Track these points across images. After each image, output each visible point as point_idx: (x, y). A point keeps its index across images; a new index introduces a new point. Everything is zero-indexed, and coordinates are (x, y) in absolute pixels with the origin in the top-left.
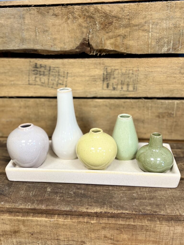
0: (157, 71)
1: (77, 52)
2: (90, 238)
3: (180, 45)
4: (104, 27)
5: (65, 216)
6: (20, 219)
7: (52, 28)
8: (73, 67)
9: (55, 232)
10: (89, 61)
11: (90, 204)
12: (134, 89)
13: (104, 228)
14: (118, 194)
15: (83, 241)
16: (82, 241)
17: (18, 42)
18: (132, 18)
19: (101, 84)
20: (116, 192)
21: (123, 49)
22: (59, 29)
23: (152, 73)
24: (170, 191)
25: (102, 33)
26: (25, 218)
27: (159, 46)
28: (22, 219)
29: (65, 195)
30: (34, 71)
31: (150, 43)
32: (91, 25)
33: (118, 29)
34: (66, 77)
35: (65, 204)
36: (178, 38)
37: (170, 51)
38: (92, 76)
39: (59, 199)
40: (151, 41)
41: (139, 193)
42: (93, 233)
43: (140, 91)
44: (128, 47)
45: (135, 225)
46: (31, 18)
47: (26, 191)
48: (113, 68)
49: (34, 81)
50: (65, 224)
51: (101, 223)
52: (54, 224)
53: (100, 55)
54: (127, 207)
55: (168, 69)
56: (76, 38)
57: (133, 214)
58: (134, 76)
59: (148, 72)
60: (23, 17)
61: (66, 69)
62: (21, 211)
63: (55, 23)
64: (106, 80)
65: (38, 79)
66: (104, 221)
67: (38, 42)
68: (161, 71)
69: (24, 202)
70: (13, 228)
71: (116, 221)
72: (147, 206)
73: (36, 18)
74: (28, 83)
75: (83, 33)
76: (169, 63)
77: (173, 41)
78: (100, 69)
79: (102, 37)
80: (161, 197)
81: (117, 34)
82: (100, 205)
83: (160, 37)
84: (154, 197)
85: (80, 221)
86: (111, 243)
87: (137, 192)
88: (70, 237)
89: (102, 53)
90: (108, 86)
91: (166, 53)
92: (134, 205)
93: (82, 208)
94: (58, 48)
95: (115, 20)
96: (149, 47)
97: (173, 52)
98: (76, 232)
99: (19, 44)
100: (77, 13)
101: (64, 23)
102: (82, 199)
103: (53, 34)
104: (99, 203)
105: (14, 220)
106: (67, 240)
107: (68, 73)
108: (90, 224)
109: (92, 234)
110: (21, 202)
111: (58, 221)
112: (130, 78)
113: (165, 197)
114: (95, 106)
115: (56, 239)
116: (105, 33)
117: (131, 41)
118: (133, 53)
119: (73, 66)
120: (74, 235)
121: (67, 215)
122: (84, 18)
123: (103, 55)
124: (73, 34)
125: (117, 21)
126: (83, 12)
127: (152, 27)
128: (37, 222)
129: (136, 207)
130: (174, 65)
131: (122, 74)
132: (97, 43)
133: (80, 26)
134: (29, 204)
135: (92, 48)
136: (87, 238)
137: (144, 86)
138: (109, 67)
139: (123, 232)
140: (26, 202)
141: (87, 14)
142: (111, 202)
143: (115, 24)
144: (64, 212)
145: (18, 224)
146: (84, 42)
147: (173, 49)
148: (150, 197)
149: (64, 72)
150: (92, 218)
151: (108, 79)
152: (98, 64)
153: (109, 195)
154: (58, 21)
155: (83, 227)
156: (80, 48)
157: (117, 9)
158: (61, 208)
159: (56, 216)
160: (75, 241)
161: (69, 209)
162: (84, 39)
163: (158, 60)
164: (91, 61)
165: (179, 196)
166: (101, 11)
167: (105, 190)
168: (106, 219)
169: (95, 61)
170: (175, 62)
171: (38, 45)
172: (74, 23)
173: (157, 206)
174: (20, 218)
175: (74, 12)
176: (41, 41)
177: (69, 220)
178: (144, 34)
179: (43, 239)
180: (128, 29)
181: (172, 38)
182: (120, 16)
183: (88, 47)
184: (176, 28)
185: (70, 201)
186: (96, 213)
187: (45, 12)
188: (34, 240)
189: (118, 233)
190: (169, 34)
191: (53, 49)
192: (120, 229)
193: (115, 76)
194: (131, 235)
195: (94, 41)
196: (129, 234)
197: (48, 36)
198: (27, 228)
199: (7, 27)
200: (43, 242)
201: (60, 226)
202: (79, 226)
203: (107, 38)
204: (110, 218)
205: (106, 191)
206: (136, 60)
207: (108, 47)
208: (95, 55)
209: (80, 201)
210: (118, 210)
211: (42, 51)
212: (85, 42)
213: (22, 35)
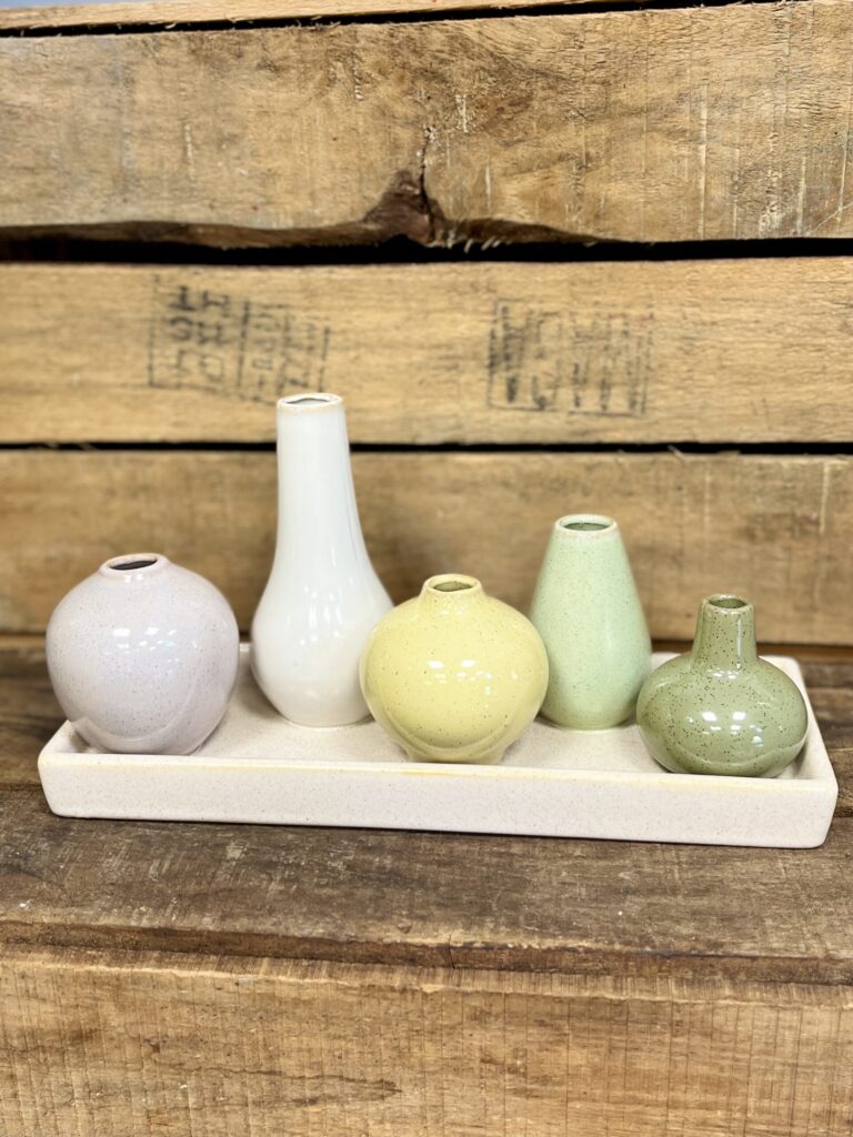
0: (740, 321)
1: (368, 233)
2: (418, 1068)
3: (841, 199)
4: (491, 119)
5: (305, 963)
6: (101, 973)
7: (256, 127)
8: (351, 303)
9: (261, 1037)
10: (424, 278)
11: (418, 912)
12: (633, 404)
13: (480, 1017)
14: (549, 872)
15: (388, 1079)
16: (382, 1081)
17: (102, 190)
18: (618, 78)
19: (481, 380)
20: (539, 864)
21: (580, 222)
22: (290, 129)
23: (715, 327)
24: (792, 859)
25: (485, 148)
26: (125, 970)
27: (745, 203)
28: (110, 972)
29: (306, 875)
30: (174, 322)
31: (703, 192)
32: (430, 112)
33: (555, 128)
34: (319, 351)
35: (305, 910)
36: (830, 167)
37: (794, 226)
38: (438, 347)
39: (281, 892)
40: (707, 183)
41: (647, 870)
42: (431, 1040)
43: (658, 414)
44: (602, 212)
45: (620, 1003)
46: (161, 81)
47: (130, 857)
48: (534, 306)
49: (175, 371)
50: (305, 998)
51: (465, 994)
52: (252, 996)
53: (476, 247)
54: (588, 923)
55: (790, 309)
56: (364, 170)
57: (613, 953)
58: (633, 344)
59: (695, 324)
60: (126, 79)
61: (322, 314)
62: (104, 940)
63: (271, 104)
64: (504, 365)
65: (191, 362)
66: (480, 986)
67: (192, 189)
68: (757, 322)
69: (121, 903)
70: (71, 1018)
71: (535, 984)
72: (678, 922)
73: (183, 82)
74: (145, 380)
75: (396, 147)
76: (791, 282)
77: (806, 182)
78: (475, 311)
79: (485, 165)
80: (745, 886)
81: (549, 153)
82: (465, 916)
83: (750, 164)
84: (713, 886)
85: (374, 986)
86: (516, 1092)
87: (635, 866)
88: (325, 1061)
89: (486, 239)
90: (511, 394)
91: (776, 236)
92: (619, 918)
93: (384, 927)
94: (282, 216)
95: (543, 89)
96: (698, 209)
97: (807, 230)
98: (356, 1035)
99: (106, 199)
100: (369, 59)
101: (312, 104)
102: (383, 892)
103: (263, 152)
104: (461, 910)
105: (76, 978)
106: (313, 1075)
107: (327, 331)
108: (419, 996)
109: (428, 1045)
110: (108, 900)
111: (273, 982)
112: (611, 352)
113: (765, 884)
114: (456, 488)
115: (265, 1073)
116: (498, 147)
117: (616, 181)
118: (627, 236)
119: (352, 298)
120: (347, 1052)
121: (316, 959)
122: (401, 79)
123: (490, 248)
124: (354, 153)
125: (551, 93)
126: (395, 54)
127: (709, 116)
128: (180, 988)
129: (628, 926)
130: (815, 292)
131: (578, 335)
132: (462, 191)
133: (384, 114)
134: (143, 909)
135: (436, 216)
136: (403, 1065)
137: (680, 392)
138: (520, 305)
139: (565, 1035)
140: (131, 904)
141: (415, 62)
142: (515, 906)
143: (544, 104)
144: (302, 947)
145: (95, 999)
146: (403, 187)
147: (811, 219)
148: (696, 887)
149: (312, 328)
150: (426, 970)
151: (514, 362)
152: (468, 289)
153: (509, 877)
154: (282, 95)
155: (386, 1013)
156: (384, 214)
157: (549, 36)
158: (287, 929)
159: (266, 960)
160: (348, 1080)
161: (321, 931)
162: (403, 176)
163: (742, 270)
164: (434, 277)
165: (829, 880)
166: (476, 49)
167: (492, 854)
168: (492, 977)
169: (454, 275)
170: (819, 280)
171: (195, 202)
172: (356, 102)
173: (726, 923)
174: (100, 968)
175: (356, 52)
176: (210, 185)
177: (323, 981)
178: (673, 148)
179: (207, 1070)
180: (602, 130)
181: (803, 169)
182: (565, 68)
183: (422, 213)
184: (819, 120)
185: (331, 898)
186: (446, 949)
187: (225, 55)
188: (164, 1077)
189: (547, 1042)
190: (787, 150)
191: (259, 220)
192: (555, 1021)
193: (548, 344)
194: (603, 1050)
195: (447, 184)
196: (596, 1047)
197: (238, 162)
198: (131, 1018)
199: (54, 120)
200: (204, 1084)
201: (283, 1007)
202: (367, 1007)
203: (506, 169)
204: (510, 970)
205: (495, 860)
206: (642, 269)
207: (511, 213)
208: (454, 246)
209: (374, 900)
210: (543, 936)
211: (212, 231)
212: (405, 190)
213: (121, 158)
